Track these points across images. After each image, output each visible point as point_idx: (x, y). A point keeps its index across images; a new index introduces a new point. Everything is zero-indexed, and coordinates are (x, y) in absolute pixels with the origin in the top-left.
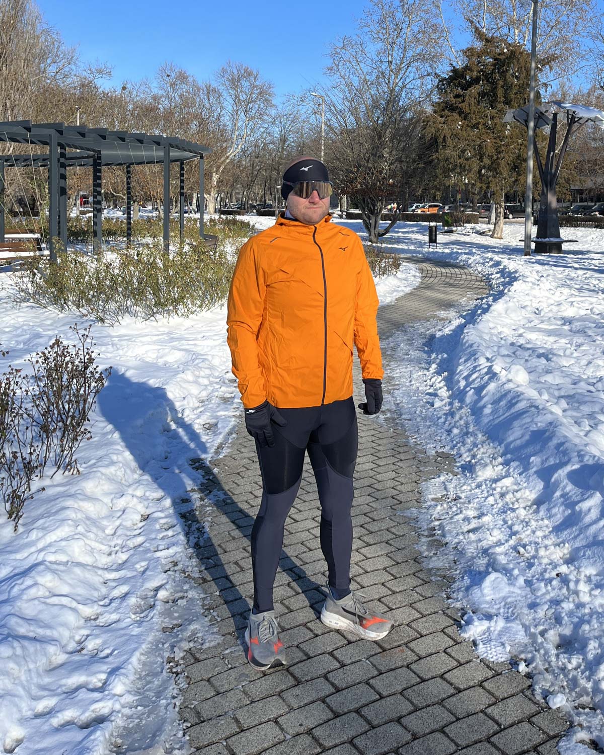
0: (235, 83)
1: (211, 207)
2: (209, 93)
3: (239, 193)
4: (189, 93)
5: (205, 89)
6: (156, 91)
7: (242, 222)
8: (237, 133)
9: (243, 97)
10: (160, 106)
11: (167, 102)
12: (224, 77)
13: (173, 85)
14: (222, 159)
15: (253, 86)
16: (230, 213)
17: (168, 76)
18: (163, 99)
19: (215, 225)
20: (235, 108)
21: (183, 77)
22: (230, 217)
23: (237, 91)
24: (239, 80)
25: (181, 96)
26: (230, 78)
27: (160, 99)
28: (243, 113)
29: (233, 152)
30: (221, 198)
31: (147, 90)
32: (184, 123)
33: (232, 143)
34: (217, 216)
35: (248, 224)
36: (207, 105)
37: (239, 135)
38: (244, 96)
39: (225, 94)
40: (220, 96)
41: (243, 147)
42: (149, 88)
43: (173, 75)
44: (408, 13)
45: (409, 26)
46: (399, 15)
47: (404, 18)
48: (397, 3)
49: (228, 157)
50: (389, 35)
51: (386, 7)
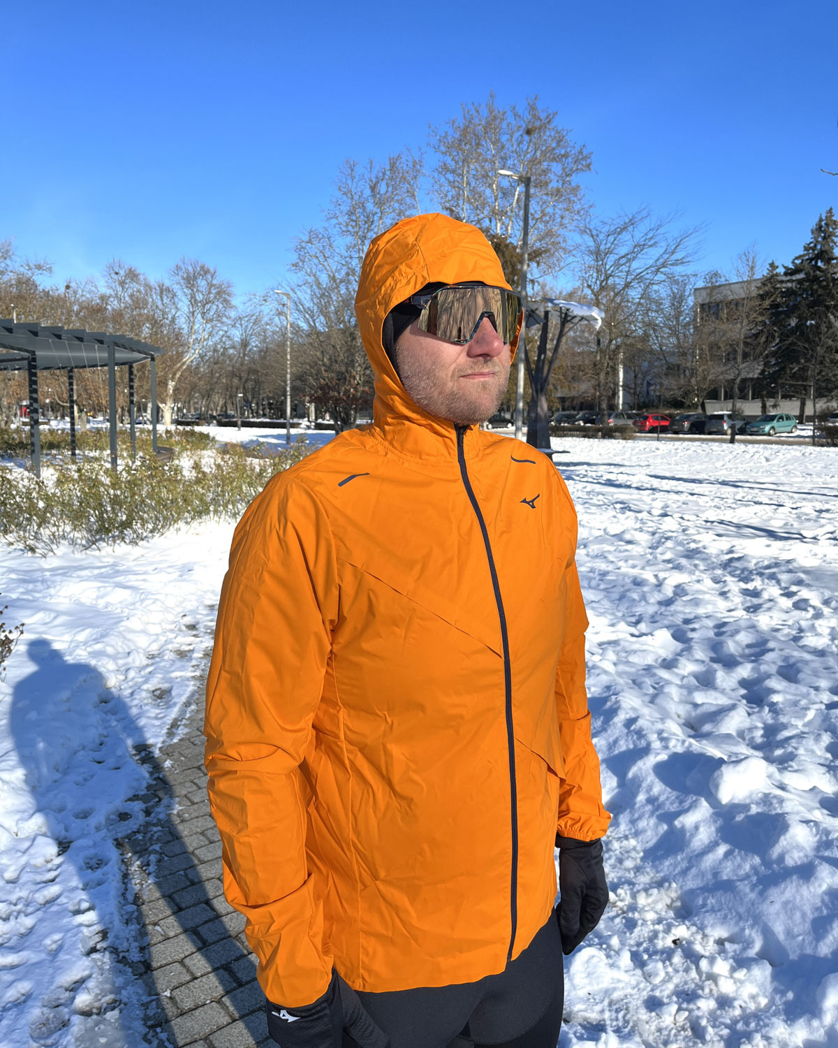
0: (190, 281)
1: (168, 417)
2: (161, 293)
4: (139, 291)
5: (158, 288)
6: (103, 290)
7: (201, 434)
8: (194, 337)
9: (199, 297)
10: (109, 307)
11: (115, 302)
12: (178, 275)
13: (122, 284)
14: (179, 365)
15: (211, 285)
16: (188, 424)
17: (117, 273)
18: (112, 299)
19: (171, 437)
20: (191, 310)
21: (133, 275)
22: (188, 428)
23: (193, 290)
24: (195, 278)
25: (131, 296)
27: (107, 300)
28: (200, 315)
29: (190, 357)
30: (178, 408)
31: (94, 289)
32: (136, 325)
33: (189, 347)
34: (173, 428)
35: (207, 436)
36: (161, 306)
37: (197, 339)
38: (201, 296)
39: (179, 293)
40: (174, 295)
41: (201, 352)
42: (96, 287)
43: (121, 272)
44: (380, 204)
45: (381, 218)
46: (370, 206)
47: (375, 210)
48: (368, 192)
49: (184, 363)
50: (360, 227)
51: (356, 197)
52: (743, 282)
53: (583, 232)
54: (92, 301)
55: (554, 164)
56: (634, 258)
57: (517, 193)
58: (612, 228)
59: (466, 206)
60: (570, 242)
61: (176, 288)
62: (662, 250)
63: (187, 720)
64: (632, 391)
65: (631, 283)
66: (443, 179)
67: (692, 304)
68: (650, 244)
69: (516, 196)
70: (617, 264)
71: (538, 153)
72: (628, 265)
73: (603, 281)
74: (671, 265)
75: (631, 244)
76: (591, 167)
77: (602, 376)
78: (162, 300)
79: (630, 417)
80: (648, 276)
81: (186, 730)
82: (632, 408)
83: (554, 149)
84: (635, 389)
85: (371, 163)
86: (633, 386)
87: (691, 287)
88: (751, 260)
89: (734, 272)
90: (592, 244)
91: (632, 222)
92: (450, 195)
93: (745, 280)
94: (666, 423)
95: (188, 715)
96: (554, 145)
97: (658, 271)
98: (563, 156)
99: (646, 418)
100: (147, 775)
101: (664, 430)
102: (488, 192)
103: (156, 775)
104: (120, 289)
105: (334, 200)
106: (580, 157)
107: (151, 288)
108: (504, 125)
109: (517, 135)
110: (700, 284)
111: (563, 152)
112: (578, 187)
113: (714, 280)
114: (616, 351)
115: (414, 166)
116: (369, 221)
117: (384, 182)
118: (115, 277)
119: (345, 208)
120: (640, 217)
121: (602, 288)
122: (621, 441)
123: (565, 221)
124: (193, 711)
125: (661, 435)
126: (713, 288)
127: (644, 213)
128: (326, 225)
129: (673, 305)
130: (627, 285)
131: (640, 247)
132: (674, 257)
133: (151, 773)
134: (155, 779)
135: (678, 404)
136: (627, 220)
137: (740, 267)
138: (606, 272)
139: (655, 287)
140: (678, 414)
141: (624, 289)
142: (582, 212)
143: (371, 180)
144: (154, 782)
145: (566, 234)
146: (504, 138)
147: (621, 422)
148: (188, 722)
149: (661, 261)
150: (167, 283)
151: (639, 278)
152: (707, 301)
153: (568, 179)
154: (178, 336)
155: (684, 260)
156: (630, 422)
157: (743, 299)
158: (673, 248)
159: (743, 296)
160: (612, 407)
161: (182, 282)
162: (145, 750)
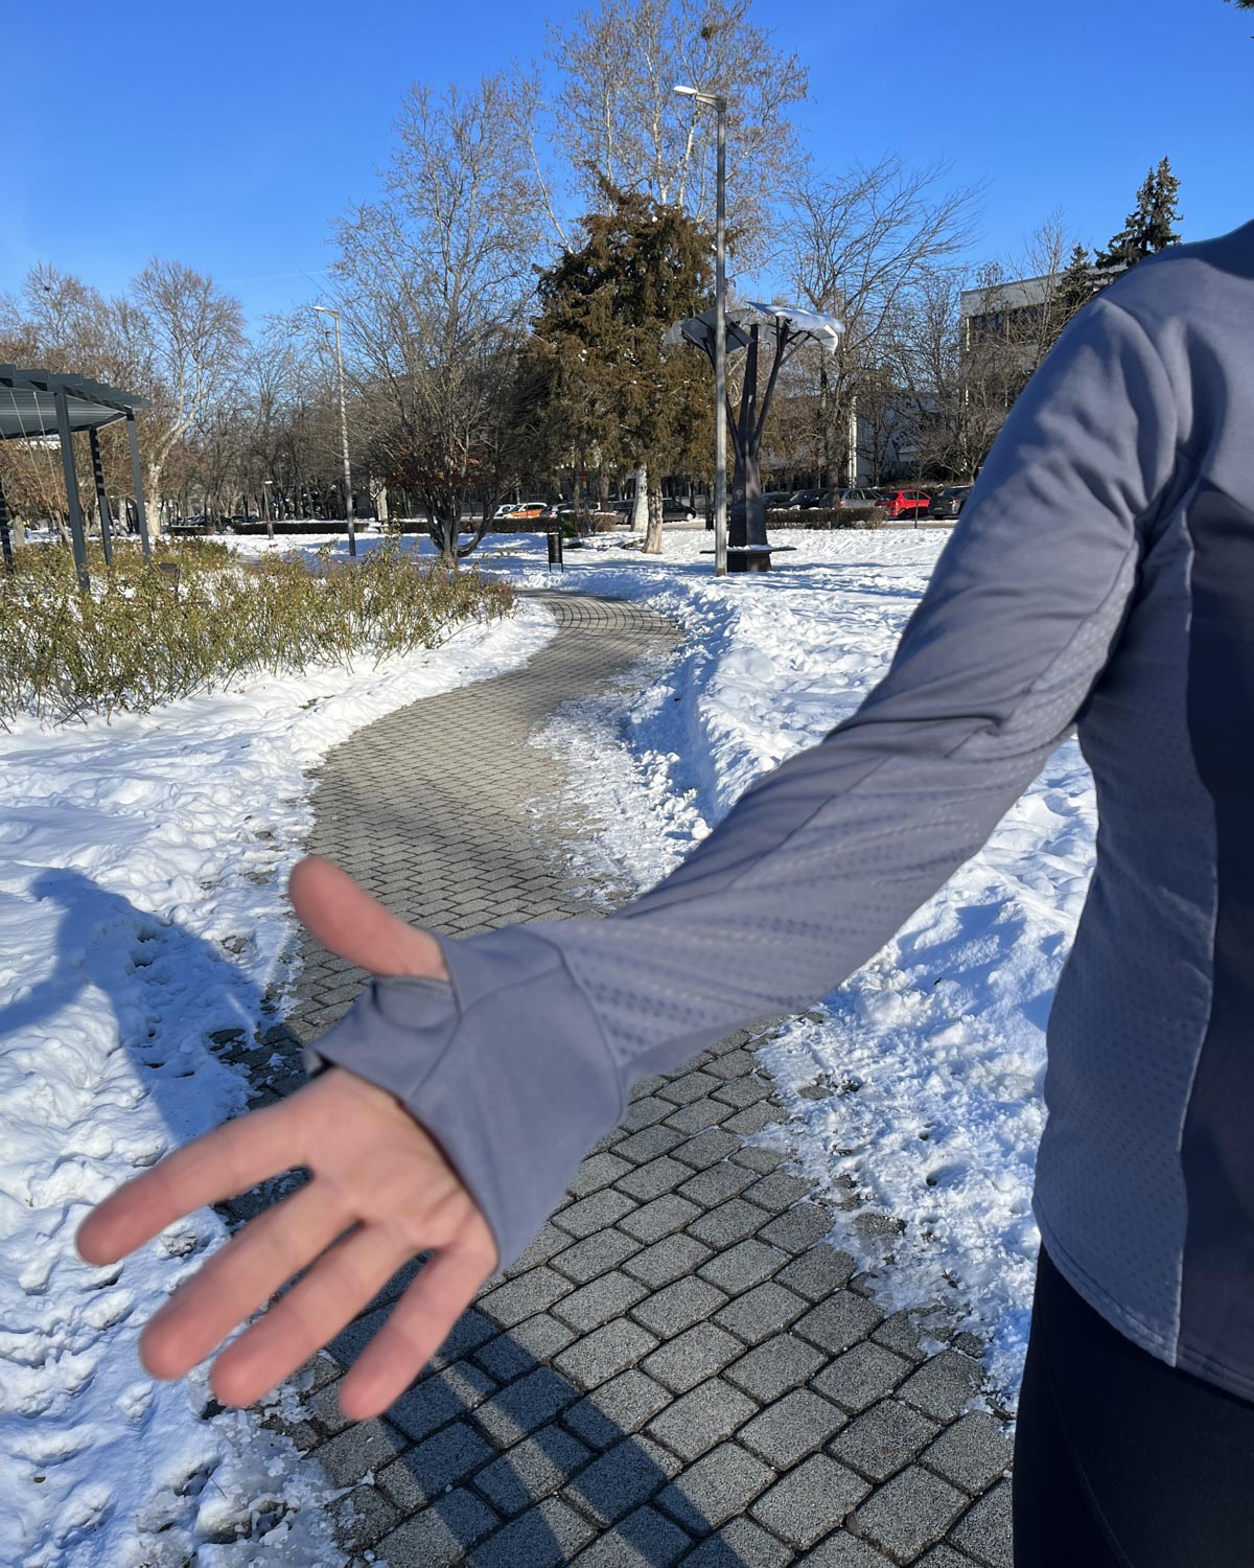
0: (170, 299)
1: (154, 522)
2: (124, 320)
3: (197, 501)
4: (88, 318)
5: (117, 312)
6: (28, 318)
7: (213, 544)
8: (185, 392)
9: (188, 325)
10: (40, 345)
11: (50, 337)
12: (149, 289)
13: (58, 305)
14: (164, 438)
15: (204, 306)
16: (191, 532)
17: (47, 289)
18: (43, 333)
20: (176, 347)
21: (73, 291)
22: (191, 539)
23: (175, 314)
24: (178, 294)
25: (75, 326)
26: (161, 290)
27: (36, 333)
28: (191, 356)
29: (182, 425)
30: (168, 509)
31: (11, 316)
33: (178, 410)
34: (168, 537)
35: (223, 549)
36: (125, 343)
37: (189, 395)
38: (190, 324)
39: (154, 320)
40: (146, 324)
41: (197, 416)
42: (14, 312)
43: (55, 287)
44: (471, 161)
45: (474, 186)
46: (455, 165)
47: (465, 172)
48: (451, 141)
49: (173, 434)
50: (442, 201)
51: (432, 150)
52: (1044, 278)
53: (794, 201)
54: (10, 336)
55: (748, 88)
56: (876, 243)
57: (691, 137)
58: (842, 193)
59: (611, 161)
60: (776, 220)
61: (147, 309)
62: (917, 229)
63: (293, 984)
64: (871, 456)
65: (871, 282)
66: (572, 116)
67: (958, 317)
68: (899, 218)
69: (690, 144)
70: (848, 254)
71: (723, 70)
72: (866, 254)
73: (827, 282)
74: (932, 252)
75: (869, 220)
76: (807, 92)
77: (830, 432)
78: (127, 333)
79: (869, 497)
80: (897, 272)
81: (295, 1002)
82: (872, 483)
83: (747, 62)
84: (876, 453)
85: (454, 92)
86: (872, 448)
87: (957, 289)
88: (1054, 240)
89: (1028, 259)
90: (810, 220)
91: (872, 183)
92: (584, 142)
93: (1046, 274)
94: (925, 504)
95: (292, 977)
96: (747, 56)
97: (911, 262)
98: (762, 73)
99: (895, 497)
100: (245, 1082)
101: (924, 514)
102: (646, 135)
103: (260, 1081)
104: (54, 314)
105: (397, 155)
106: (790, 75)
107: (106, 313)
108: (667, 23)
109: (686, 39)
110: (972, 285)
111: (762, 66)
112: (788, 125)
113: (992, 278)
114: (848, 395)
115: (526, 94)
116: (457, 191)
117: (477, 121)
118: (46, 295)
119: (416, 170)
120: (885, 174)
121: (826, 293)
122: (864, 531)
123: (769, 183)
124: (299, 969)
125: (919, 522)
126: (992, 290)
127: (891, 167)
128: (386, 197)
129: (930, 318)
130: (866, 287)
131: (883, 226)
132: (936, 240)
133: (251, 1079)
134: (259, 1088)
135: (939, 473)
136: (864, 180)
137: (1038, 251)
138: (832, 266)
139: (905, 289)
140: (941, 490)
141: (860, 292)
142: (794, 168)
143: (454, 121)
144: (259, 1094)
145: (770, 205)
146: (668, 45)
147: (858, 504)
148: (294, 989)
149: (918, 245)
150: (132, 303)
151: (881, 273)
152: (981, 313)
153: (771, 112)
154: (158, 391)
155: (951, 245)
156: (870, 504)
157: (1042, 305)
158: (935, 224)
159: (1041, 299)
160: (843, 482)
161: (156, 300)
162: (231, 1040)
